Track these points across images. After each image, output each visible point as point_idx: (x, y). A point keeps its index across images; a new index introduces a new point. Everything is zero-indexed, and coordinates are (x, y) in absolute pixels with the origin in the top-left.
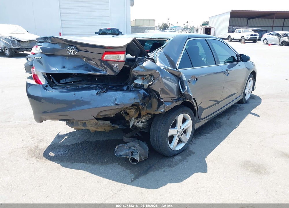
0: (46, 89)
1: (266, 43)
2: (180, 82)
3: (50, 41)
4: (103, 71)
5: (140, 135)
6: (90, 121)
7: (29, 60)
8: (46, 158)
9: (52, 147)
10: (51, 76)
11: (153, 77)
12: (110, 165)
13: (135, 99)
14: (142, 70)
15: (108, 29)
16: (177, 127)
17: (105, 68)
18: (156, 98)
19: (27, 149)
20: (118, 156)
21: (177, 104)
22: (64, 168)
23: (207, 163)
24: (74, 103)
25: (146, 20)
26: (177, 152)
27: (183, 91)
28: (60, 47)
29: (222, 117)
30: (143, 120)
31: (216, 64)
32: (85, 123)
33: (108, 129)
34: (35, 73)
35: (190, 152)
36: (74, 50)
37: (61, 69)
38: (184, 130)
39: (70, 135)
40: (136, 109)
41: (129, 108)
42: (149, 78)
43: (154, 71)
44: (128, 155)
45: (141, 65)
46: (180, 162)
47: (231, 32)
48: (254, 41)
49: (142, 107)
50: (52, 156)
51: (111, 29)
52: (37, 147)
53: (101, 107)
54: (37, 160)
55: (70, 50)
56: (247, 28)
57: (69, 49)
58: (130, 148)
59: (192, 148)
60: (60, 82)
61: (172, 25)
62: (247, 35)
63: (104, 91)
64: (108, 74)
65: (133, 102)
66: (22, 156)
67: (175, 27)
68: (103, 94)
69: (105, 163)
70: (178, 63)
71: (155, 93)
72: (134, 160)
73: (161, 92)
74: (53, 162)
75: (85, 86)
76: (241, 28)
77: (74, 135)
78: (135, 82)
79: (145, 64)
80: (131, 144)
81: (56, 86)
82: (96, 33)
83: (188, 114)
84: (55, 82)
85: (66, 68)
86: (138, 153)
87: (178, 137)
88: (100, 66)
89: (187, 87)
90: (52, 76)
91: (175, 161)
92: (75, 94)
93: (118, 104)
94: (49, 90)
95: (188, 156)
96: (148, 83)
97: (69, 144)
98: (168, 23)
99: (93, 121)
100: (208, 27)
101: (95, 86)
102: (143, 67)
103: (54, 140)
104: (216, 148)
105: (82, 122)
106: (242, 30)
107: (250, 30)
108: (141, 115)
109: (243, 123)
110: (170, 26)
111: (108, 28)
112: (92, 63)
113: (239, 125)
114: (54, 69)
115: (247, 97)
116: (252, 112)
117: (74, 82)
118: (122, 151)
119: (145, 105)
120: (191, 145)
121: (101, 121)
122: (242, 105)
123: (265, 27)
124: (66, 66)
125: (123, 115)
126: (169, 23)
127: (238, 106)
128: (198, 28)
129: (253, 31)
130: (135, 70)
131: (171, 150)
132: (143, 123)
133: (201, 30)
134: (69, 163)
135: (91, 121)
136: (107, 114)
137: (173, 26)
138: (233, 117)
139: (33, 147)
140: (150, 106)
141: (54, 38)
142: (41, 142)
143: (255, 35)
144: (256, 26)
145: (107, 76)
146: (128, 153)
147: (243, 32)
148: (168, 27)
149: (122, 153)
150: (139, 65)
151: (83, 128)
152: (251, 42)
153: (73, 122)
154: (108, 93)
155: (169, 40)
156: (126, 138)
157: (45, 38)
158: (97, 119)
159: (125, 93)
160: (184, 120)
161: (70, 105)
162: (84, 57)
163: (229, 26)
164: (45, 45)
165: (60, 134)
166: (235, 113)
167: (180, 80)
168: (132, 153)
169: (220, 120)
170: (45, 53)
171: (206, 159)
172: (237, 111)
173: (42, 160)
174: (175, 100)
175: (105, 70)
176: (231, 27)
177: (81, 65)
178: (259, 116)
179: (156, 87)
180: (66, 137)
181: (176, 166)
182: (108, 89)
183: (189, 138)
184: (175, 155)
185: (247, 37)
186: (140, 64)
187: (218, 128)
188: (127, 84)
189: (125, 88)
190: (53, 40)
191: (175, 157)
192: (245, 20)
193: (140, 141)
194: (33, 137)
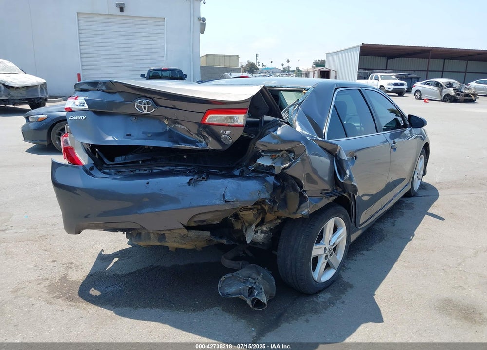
0: (91, 174)
1: (419, 96)
2: (336, 162)
3: (104, 88)
4: (201, 142)
5: (250, 254)
6: (175, 231)
7: (30, 120)
8: (86, 300)
9: (94, 278)
10: (97, 150)
11: (292, 154)
12: (207, 310)
13: (259, 192)
14: (276, 141)
15: (163, 69)
16: (324, 241)
17: (204, 137)
18: (295, 190)
19: (47, 283)
20: (225, 296)
21: (329, 201)
22: (123, 318)
23: (378, 305)
24: (147, 200)
25: (224, 56)
26: (324, 286)
27: (341, 178)
28: (123, 100)
29: (383, 221)
30: (265, 229)
31: (377, 132)
32: (163, 235)
33: (201, 244)
34: (70, 144)
35: (345, 285)
36: (149, 106)
37: (124, 137)
38: (334, 247)
39: (122, 254)
40: (258, 209)
41: (246, 209)
42: (285, 155)
43: (296, 143)
44: (243, 293)
45: (273, 132)
46: (331, 303)
47: (362, 79)
48: (400, 93)
49: (271, 207)
50: (96, 296)
51: (169, 69)
52: (64, 279)
53: (198, 206)
54: (69, 303)
55: (143, 106)
56: (386, 73)
57: (139, 103)
58: (246, 281)
59: (346, 276)
60: (114, 162)
61: (263, 65)
62: (389, 84)
63: (203, 178)
64: (209, 147)
65: (256, 197)
66: (39, 296)
67: (268, 69)
68: (200, 183)
69: (197, 308)
70: (325, 130)
71: (293, 182)
72: (258, 303)
73: (304, 179)
74: (100, 308)
75: (164, 169)
76: (378, 73)
77: (129, 255)
78: (260, 161)
79: (279, 132)
80: (243, 273)
81: (107, 168)
82: (143, 76)
83: (342, 217)
84: (106, 161)
85: (133, 136)
86: (263, 290)
87: (326, 259)
88: (196, 134)
89: (350, 172)
90: (99, 150)
91: (324, 302)
92: (148, 183)
93: (230, 201)
94: (97, 175)
95: (343, 293)
96: (282, 165)
97: (124, 273)
98: (257, 62)
99: (180, 232)
100: (324, 69)
101: (183, 168)
102: (278, 136)
103: (94, 265)
104: (387, 277)
105: (158, 234)
106: (381, 76)
107: (393, 75)
108: (265, 220)
109: (420, 231)
110: (261, 67)
111: (163, 67)
112: (181, 129)
113: (414, 235)
114: (110, 138)
115: (417, 186)
116: (429, 211)
117: (143, 161)
118: (230, 286)
119: (274, 202)
120: (343, 271)
121: (195, 231)
122: (409, 200)
123: (414, 71)
124: (132, 134)
125: (232, 221)
126: (259, 62)
127: (404, 202)
128: (309, 71)
129: (398, 77)
130: (263, 142)
131: (314, 283)
132: (263, 234)
133: (314, 73)
134: (130, 308)
135: (177, 231)
136: (207, 218)
137: (264, 67)
138: (401, 222)
139: (58, 279)
140: (285, 203)
141: (112, 82)
142: (71, 268)
143: (402, 84)
144: (400, 70)
145: (208, 150)
146: (243, 291)
147: (382, 79)
148: (257, 69)
149: (232, 290)
150: (270, 133)
151: (159, 244)
152: (395, 94)
153: (140, 233)
154: (208, 181)
155: (307, 91)
156: (228, 261)
157: (94, 84)
158: (188, 228)
159: (240, 182)
160: (336, 229)
161: (138, 202)
162: (166, 118)
163: (359, 68)
164: (95, 96)
165: (103, 253)
166: (402, 214)
167: (336, 159)
168: (251, 291)
169: (381, 226)
170: (94, 110)
171: (374, 297)
172: (404, 211)
173: (78, 304)
174: (328, 194)
175: (204, 142)
176: (362, 71)
177: (161, 131)
178: (443, 219)
179: (297, 171)
180: (116, 259)
181: (326, 311)
182: (209, 175)
183: (341, 259)
184: (320, 291)
185: (389, 86)
186: (271, 130)
187: (380, 240)
188: (241, 165)
189: (237, 172)
190: (110, 87)
191: (321, 295)
192: (382, 61)
193: (256, 266)
194: (55, 259)
